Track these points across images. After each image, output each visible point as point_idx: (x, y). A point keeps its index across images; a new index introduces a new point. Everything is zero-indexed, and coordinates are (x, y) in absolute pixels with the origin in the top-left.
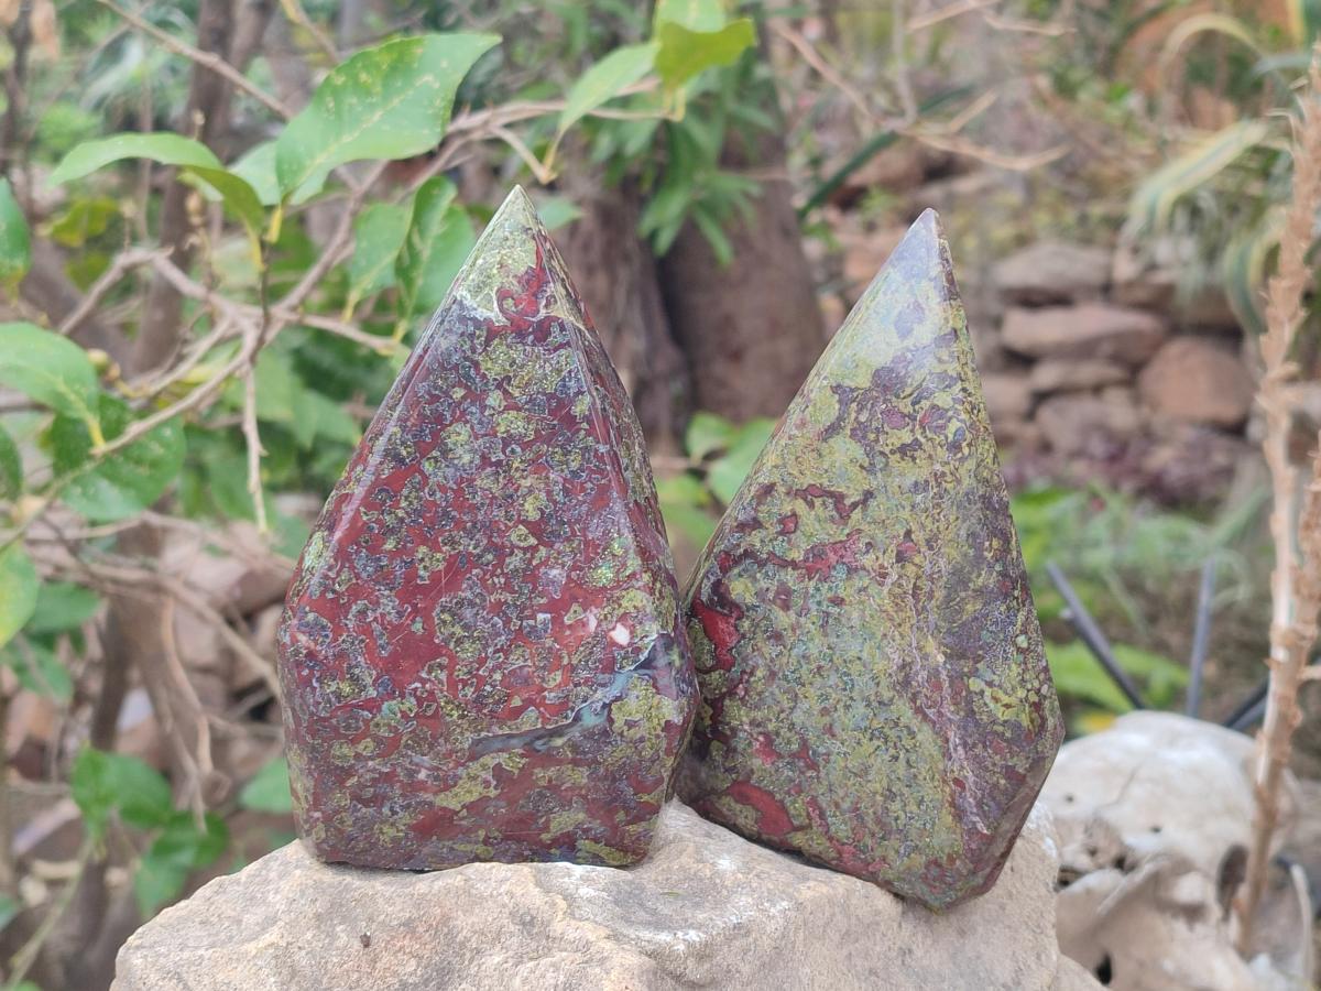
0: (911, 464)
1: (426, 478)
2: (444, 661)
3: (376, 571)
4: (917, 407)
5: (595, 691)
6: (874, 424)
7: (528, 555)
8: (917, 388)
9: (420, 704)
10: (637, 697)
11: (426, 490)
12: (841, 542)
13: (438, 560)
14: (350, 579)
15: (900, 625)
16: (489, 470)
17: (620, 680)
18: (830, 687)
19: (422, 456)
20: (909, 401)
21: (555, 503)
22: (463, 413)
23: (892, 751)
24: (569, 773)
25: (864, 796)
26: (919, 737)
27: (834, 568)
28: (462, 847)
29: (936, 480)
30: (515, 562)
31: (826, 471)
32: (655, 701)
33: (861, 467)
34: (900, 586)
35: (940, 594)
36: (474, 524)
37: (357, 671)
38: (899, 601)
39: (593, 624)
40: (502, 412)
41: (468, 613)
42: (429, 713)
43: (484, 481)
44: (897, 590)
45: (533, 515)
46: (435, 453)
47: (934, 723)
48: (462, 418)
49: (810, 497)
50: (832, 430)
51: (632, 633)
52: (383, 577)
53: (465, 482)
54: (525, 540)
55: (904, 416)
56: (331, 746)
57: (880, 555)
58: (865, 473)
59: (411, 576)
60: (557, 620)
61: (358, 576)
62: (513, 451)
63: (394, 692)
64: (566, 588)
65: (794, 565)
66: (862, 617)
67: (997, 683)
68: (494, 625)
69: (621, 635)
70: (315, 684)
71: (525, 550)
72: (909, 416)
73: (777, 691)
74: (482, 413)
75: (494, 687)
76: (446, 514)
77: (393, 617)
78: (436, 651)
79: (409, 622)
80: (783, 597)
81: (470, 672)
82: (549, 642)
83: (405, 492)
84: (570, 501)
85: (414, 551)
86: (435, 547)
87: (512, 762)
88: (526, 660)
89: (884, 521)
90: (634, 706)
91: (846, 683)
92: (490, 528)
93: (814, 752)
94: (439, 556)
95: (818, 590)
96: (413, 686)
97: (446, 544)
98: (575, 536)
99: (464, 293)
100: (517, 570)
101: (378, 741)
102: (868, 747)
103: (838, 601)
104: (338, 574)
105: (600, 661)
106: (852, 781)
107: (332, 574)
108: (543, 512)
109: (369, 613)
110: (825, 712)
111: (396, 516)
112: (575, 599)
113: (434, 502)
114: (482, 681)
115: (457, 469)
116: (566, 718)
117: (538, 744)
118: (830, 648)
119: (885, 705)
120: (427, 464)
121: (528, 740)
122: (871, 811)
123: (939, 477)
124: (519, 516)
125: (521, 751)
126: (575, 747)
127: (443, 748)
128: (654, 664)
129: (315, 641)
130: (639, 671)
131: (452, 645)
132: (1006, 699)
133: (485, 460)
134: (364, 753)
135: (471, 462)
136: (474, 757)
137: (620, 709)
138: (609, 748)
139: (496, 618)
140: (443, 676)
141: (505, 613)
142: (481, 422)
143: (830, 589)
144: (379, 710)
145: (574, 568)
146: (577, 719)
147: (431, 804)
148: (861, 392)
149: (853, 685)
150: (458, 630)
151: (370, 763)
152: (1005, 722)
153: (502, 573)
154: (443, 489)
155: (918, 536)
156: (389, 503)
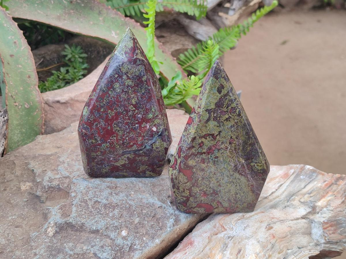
0: (229, 122)
1: (110, 95)
2: (115, 135)
3: (99, 116)
4: (228, 109)
5: (149, 141)
6: (218, 116)
7: (133, 112)
8: (227, 104)
9: (110, 145)
10: (158, 142)
11: (110, 98)
12: (215, 144)
13: (113, 113)
14: (94, 118)
15: (233, 158)
16: (124, 93)
17: (154, 139)
18: (218, 176)
19: (109, 90)
20: (225, 108)
21: (139, 100)
22: (118, 80)
23: (235, 184)
24: (144, 158)
25: (230, 196)
26: (241, 179)
27: (214, 150)
28: (121, 173)
29: (236, 124)
30: (130, 113)
31: (209, 130)
32: (162, 143)
33: (217, 126)
34: (231, 149)
35: (241, 148)
36: (121, 105)
37: (96, 138)
38: (232, 153)
39: (148, 127)
40: (127, 80)
41: (120, 125)
42: (112, 146)
43: (123, 96)
44: (231, 150)
45: (134, 103)
46: (112, 89)
47: (244, 175)
48: (117, 81)
49: (205, 137)
50: (208, 120)
51: (157, 129)
52: (101, 117)
53: (119, 95)
54: (133, 108)
55: (225, 112)
56: (91, 153)
57: (225, 144)
58: (218, 127)
59: (107, 117)
60: (140, 126)
61: (95, 117)
62: (129, 89)
63: (104, 142)
64: (142, 119)
65: (204, 153)
66: (223, 159)
67: (257, 162)
68: (126, 127)
69: (154, 129)
70: (87, 140)
71: (133, 111)
72: (227, 111)
73: (205, 182)
74: (122, 80)
75: (126, 141)
76: (114, 103)
77: (103, 126)
78: (114, 133)
79: (107, 127)
80: (203, 161)
81: (121, 138)
82: (138, 131)
83: (105, 98)
84: (142, 100)
85: (107, 111)
86: (112, 110)
87: (131, 156)
88: (133, 135)
89: (225, 137)
90: (158, 144)
91: (222, 174)
92: (125, 106)
93: (217, 191)
94: (113, 112)
95: (211, 156)
96: (109, 141)
97: (115, 110)
98: (144, 107)
99: (117, 53)
100: (131, 115)
101: (101, 152)
102: (229, 185)
103: (217, 157)
104: (91, 116)
105: (150, 135)
106: (227, 194)
107: (89, 117)
108: (136, 102)
109: (98, 125)
110: (218, 182)
111: (103, 103)
112: (144, 121)
113: (112, 100)
114: (124, 139)
115: (117, 93)
116: (143, 147)
117: (137, 152)
118: (216, 168)
119: (232, 175)
120: (110, 92)
121: (135, 151)
122: (232, 199)
123: (236, 123)
124: (131, 103)
125: (133, 154)
126: (145, 153)
127: (116, 153)
128: (162, 135)
129: (87, 131)
130: (159, 137)
131: (117, 132)
132: (260, 165)
133: (123, 91)
134: (98, 155)
135: (120, 91)
136: (123, 155)
137: (154, 145)
138: (152, 153)
139: (126, 126)
140: (115, 138)
141: (128, 124)
142: (122, 82)
143: (214, 155)
144: (101, 146)
145: (144, 114)
146: (145, 147)
147: (114, 165)
148: (213, 109)
149: (223, 174)
150: (118, 128)
151: (100, 157)
152: (261, 169)
153: (128, 116)
154: (114, 97)
155: (234, 137)
156: (101, 101)
